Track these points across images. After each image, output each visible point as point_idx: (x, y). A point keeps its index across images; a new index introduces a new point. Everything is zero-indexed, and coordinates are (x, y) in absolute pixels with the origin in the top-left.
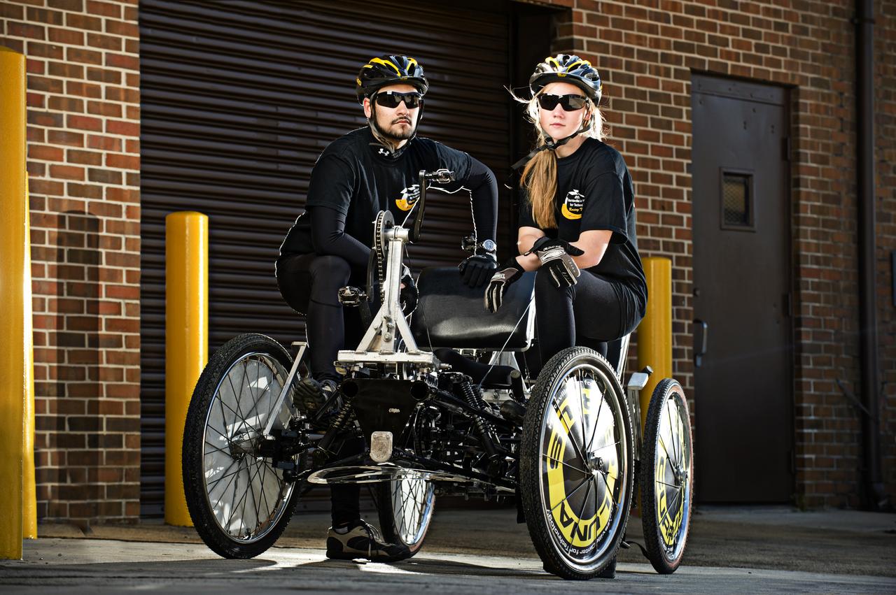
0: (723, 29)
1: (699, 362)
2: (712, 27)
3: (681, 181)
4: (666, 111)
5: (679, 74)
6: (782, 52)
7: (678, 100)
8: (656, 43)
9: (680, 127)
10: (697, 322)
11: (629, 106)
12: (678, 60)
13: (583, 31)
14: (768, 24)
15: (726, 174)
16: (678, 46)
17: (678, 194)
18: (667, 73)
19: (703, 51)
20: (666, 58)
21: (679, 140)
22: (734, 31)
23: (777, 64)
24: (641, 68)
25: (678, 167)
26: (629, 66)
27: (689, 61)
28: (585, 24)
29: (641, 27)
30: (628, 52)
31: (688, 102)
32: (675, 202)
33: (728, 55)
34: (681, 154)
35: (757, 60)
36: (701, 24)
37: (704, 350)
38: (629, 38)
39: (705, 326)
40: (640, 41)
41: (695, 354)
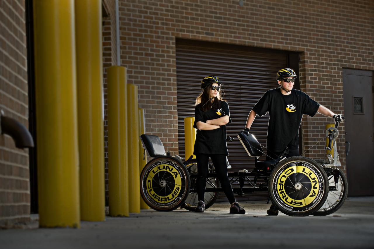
0: (352, 55)
1: (348, 154)
2: (348, 54)
3: (340, 101)
4: (334, 80)
5: (338, 69)
6: (371, 61)
7: (338, 77)
8: (331, 60)
9: (339, 85)
10: (346, 142)
11: (323, 79)
12: (338, 65)
13: (308, 58)
14: (366, 53)
15: (354, 98)
16: (338, 61)
17: (339, 105)
18: (335, 69)
19: (346, 62)
20: (334, 64)
21: (339, 88)
22: (355, 55)
23: (370, 64)
24: (326, 68)
25: (339, 96)
26: (323, 67)
27: (341, 65)
28: (309, 56)
29: (326, 56)
30: (322, 63)
31: (341, 77)
32: (338, 107)
33: (354, 63)
34: (340, 92)
35: (363, 63)
36: (345, 54)
37: (349, 150)
38: (322, 59)
39: (349, 143)
40: (326, 60)
41: (346, 152)
